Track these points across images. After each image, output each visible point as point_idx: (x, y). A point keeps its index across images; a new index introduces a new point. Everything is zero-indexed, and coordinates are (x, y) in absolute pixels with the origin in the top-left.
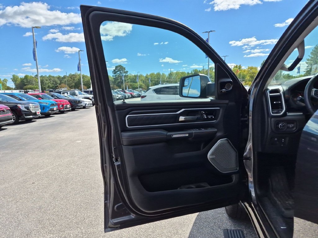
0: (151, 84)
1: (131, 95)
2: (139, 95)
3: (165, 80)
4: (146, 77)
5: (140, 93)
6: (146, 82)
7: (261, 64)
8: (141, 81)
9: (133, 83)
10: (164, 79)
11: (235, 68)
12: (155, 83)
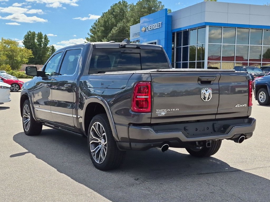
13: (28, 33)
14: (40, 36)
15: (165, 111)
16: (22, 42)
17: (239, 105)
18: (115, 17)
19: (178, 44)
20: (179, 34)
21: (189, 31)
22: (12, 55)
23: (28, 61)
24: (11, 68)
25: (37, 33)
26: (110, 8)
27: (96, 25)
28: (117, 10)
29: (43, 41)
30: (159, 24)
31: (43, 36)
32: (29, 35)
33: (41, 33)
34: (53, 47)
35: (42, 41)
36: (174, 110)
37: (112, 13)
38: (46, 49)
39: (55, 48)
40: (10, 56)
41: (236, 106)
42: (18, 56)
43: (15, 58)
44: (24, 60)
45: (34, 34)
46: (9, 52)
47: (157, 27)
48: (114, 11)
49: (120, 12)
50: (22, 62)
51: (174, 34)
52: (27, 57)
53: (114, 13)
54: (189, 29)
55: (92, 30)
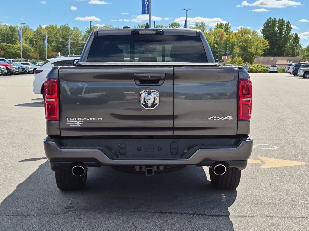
0: (48, 48)
1: (7, 69)
2: (23, 69)
3: (80, 42)
4: (39, 32)
5: (25, 66)
6: (36, 44)
7: (263, 24)
8: (26, 40)
9: (8, 43)
10: (78, 40)
11: (218, 28)
12: (57, 46)
13: (268, 20)
14: (281, 23)
15: (79, 120)
16: (261, 31)
17: (216, 117)
22: (246, 46)
23: (263, 52)
24: (243, 61)
25: (278, 19)
29: (285, 28)
31: (286, 22)
32: (268, 22)
33: (283, 19)
34: (296, 35)
35: (283, 29)
36: (94, 119)
38: (287, 38)
39: (298, 37)
40: (244, 47)
41: (210, 119)
42: (252, 47)
43: (249, 50)
44: (259, 51)
45: (274, 21)
46: (243, 43)
50: (257, 54)
52: (263, 48)
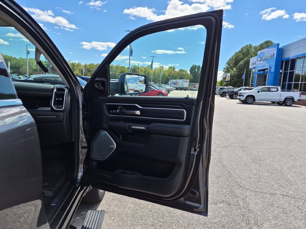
13: (193, 66)
18: (243, 54)
19: (286, 69)
20: (287, 62)
21: (296, 59)
25: (197, 66)
26: (240, 49)
27: (230, 60)
28: (245, 50)
30: (272, 55)
37: (241, 52)
47: (270, 57)
48: (243, 51)
49: (247, 51)
51: (283, 62)
53: (243, 52)
54: (296, 58)
55: (227, 63)
